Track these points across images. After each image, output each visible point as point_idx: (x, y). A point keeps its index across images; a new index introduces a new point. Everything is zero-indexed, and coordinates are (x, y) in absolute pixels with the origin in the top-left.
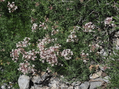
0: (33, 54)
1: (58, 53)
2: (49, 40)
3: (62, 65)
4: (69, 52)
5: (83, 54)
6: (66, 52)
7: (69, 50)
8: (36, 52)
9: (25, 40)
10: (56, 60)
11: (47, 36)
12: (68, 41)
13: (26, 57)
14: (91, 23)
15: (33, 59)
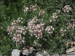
0: (24, 29)
1: (43, 29)
2: (37, 20)
3: (46, 40)
4: (51, 28)
5: (62, 30)
6: (49, 28)
7: (52, 27)
8: (27, 28)
9: (18, 19)
10: (41, 34)
11: (36, 17)
12: (51, 21)
13: (19, 31)
14: (69, 6)
15: (24, 33)
